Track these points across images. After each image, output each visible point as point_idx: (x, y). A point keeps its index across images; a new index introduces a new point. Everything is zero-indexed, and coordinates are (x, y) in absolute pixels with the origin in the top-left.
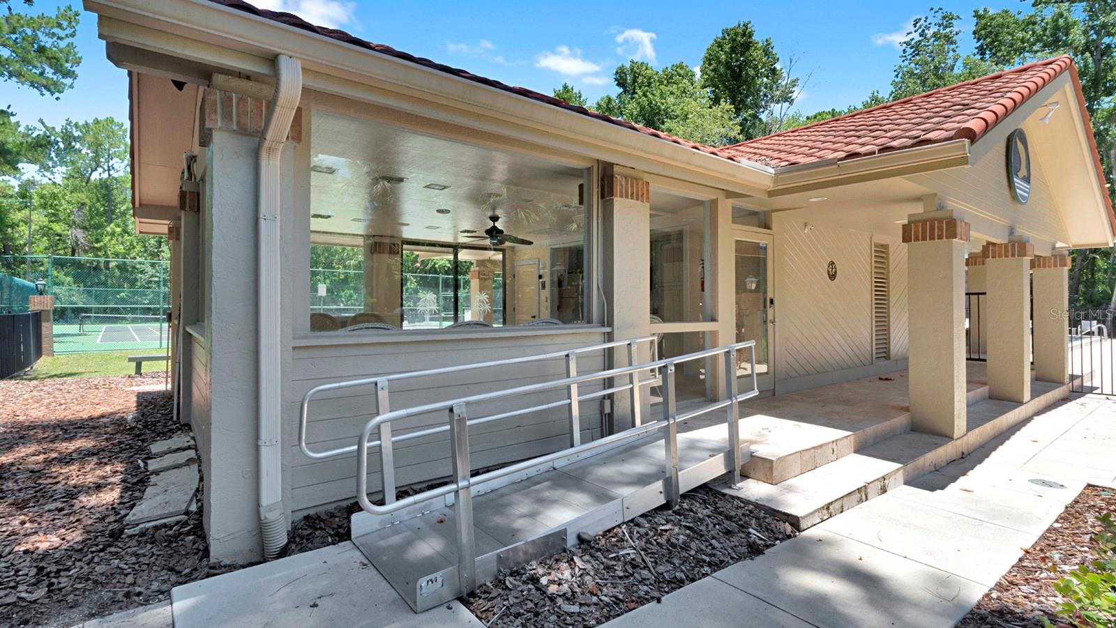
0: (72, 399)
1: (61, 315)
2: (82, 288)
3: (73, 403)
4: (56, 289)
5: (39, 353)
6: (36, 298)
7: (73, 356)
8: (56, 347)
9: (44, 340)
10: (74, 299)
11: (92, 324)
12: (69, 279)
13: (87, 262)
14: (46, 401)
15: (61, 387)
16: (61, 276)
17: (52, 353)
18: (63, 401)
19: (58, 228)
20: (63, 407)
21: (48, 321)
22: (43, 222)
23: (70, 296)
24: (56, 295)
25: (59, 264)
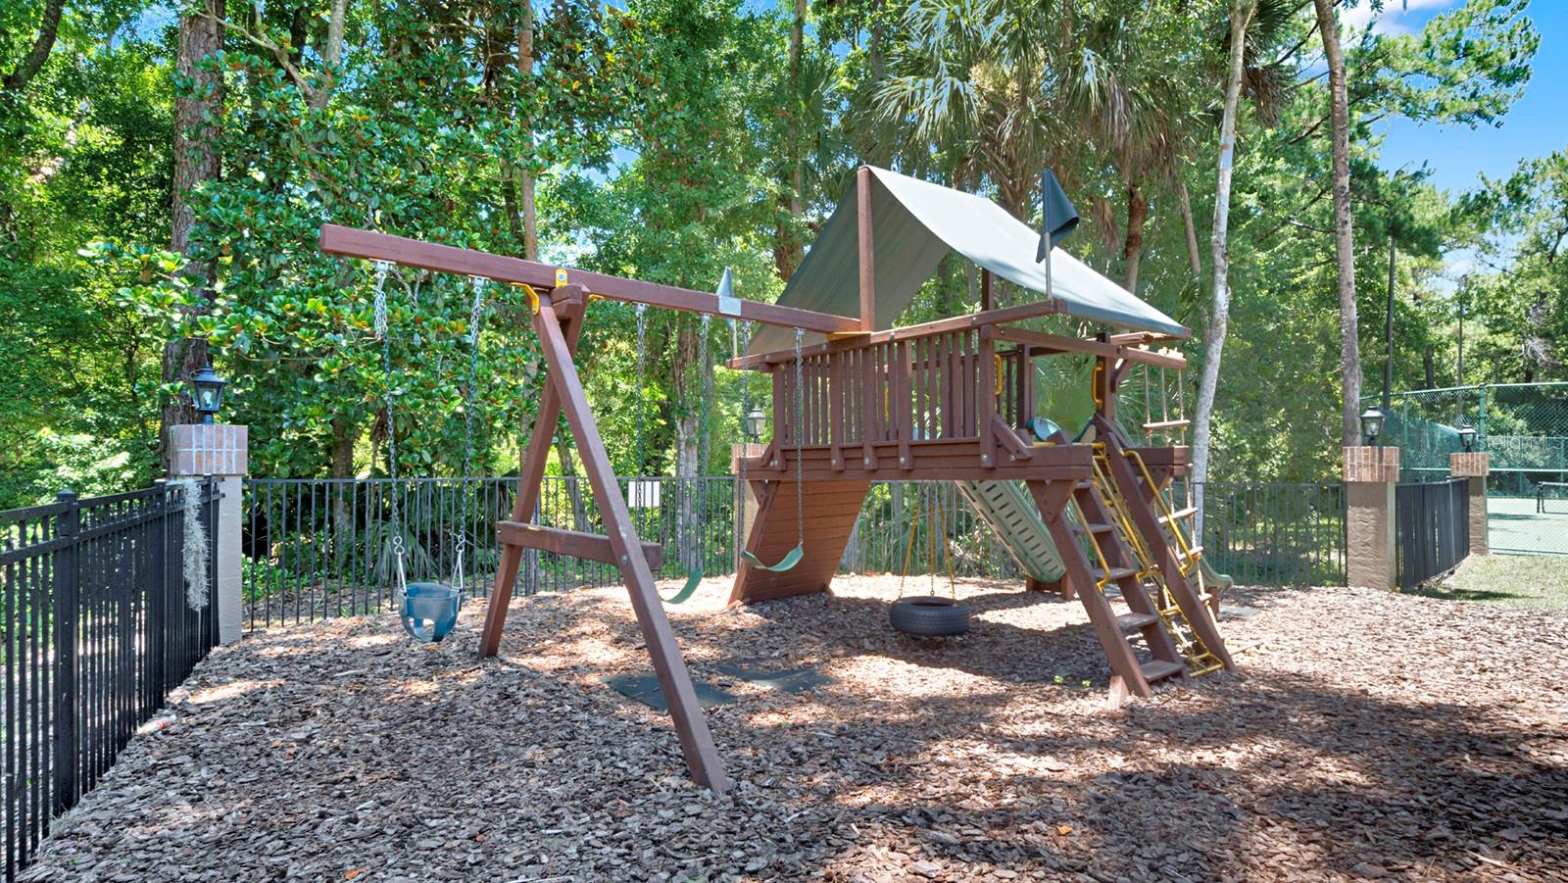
0: (1506, 662)
1: (1506, 484)
2: (1543, 438)
3: (1506, 670)
4: (1500, 440)
5: (1464, 551)
6: (1461, 457)
7: (1521, 559)
8: (1494, 539)
9: (1473, 526)
10: (1530, 457)
11: (1560, 498)
12: (1521, 423)
13: (1553, 392)
14: (1458, 655)
15: (1491, 626)
16: (1509, 417)
17: (1483, 550)
18: (1488, 663)
19: (1504, 341)
20: (1487, 676)
21: (1479, 493)
22: (1480, 335)
23: (1522, 451)
24: (1500, 451)
25: (1505, 398)
